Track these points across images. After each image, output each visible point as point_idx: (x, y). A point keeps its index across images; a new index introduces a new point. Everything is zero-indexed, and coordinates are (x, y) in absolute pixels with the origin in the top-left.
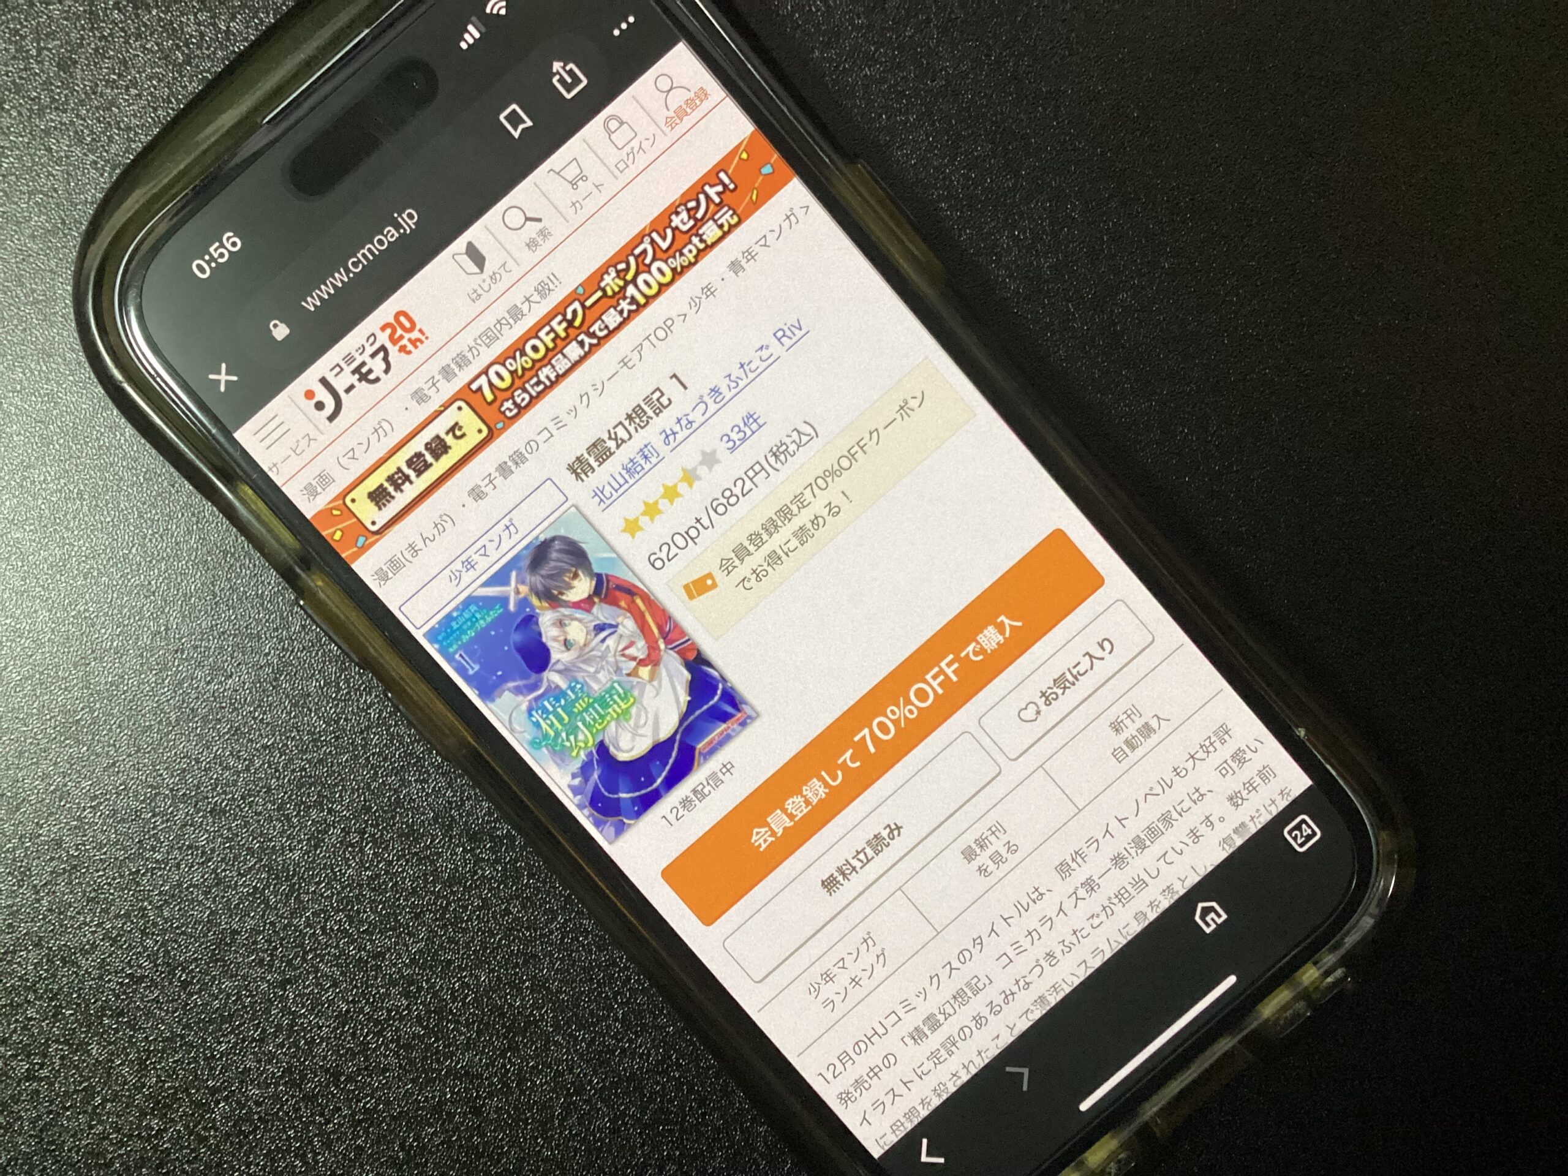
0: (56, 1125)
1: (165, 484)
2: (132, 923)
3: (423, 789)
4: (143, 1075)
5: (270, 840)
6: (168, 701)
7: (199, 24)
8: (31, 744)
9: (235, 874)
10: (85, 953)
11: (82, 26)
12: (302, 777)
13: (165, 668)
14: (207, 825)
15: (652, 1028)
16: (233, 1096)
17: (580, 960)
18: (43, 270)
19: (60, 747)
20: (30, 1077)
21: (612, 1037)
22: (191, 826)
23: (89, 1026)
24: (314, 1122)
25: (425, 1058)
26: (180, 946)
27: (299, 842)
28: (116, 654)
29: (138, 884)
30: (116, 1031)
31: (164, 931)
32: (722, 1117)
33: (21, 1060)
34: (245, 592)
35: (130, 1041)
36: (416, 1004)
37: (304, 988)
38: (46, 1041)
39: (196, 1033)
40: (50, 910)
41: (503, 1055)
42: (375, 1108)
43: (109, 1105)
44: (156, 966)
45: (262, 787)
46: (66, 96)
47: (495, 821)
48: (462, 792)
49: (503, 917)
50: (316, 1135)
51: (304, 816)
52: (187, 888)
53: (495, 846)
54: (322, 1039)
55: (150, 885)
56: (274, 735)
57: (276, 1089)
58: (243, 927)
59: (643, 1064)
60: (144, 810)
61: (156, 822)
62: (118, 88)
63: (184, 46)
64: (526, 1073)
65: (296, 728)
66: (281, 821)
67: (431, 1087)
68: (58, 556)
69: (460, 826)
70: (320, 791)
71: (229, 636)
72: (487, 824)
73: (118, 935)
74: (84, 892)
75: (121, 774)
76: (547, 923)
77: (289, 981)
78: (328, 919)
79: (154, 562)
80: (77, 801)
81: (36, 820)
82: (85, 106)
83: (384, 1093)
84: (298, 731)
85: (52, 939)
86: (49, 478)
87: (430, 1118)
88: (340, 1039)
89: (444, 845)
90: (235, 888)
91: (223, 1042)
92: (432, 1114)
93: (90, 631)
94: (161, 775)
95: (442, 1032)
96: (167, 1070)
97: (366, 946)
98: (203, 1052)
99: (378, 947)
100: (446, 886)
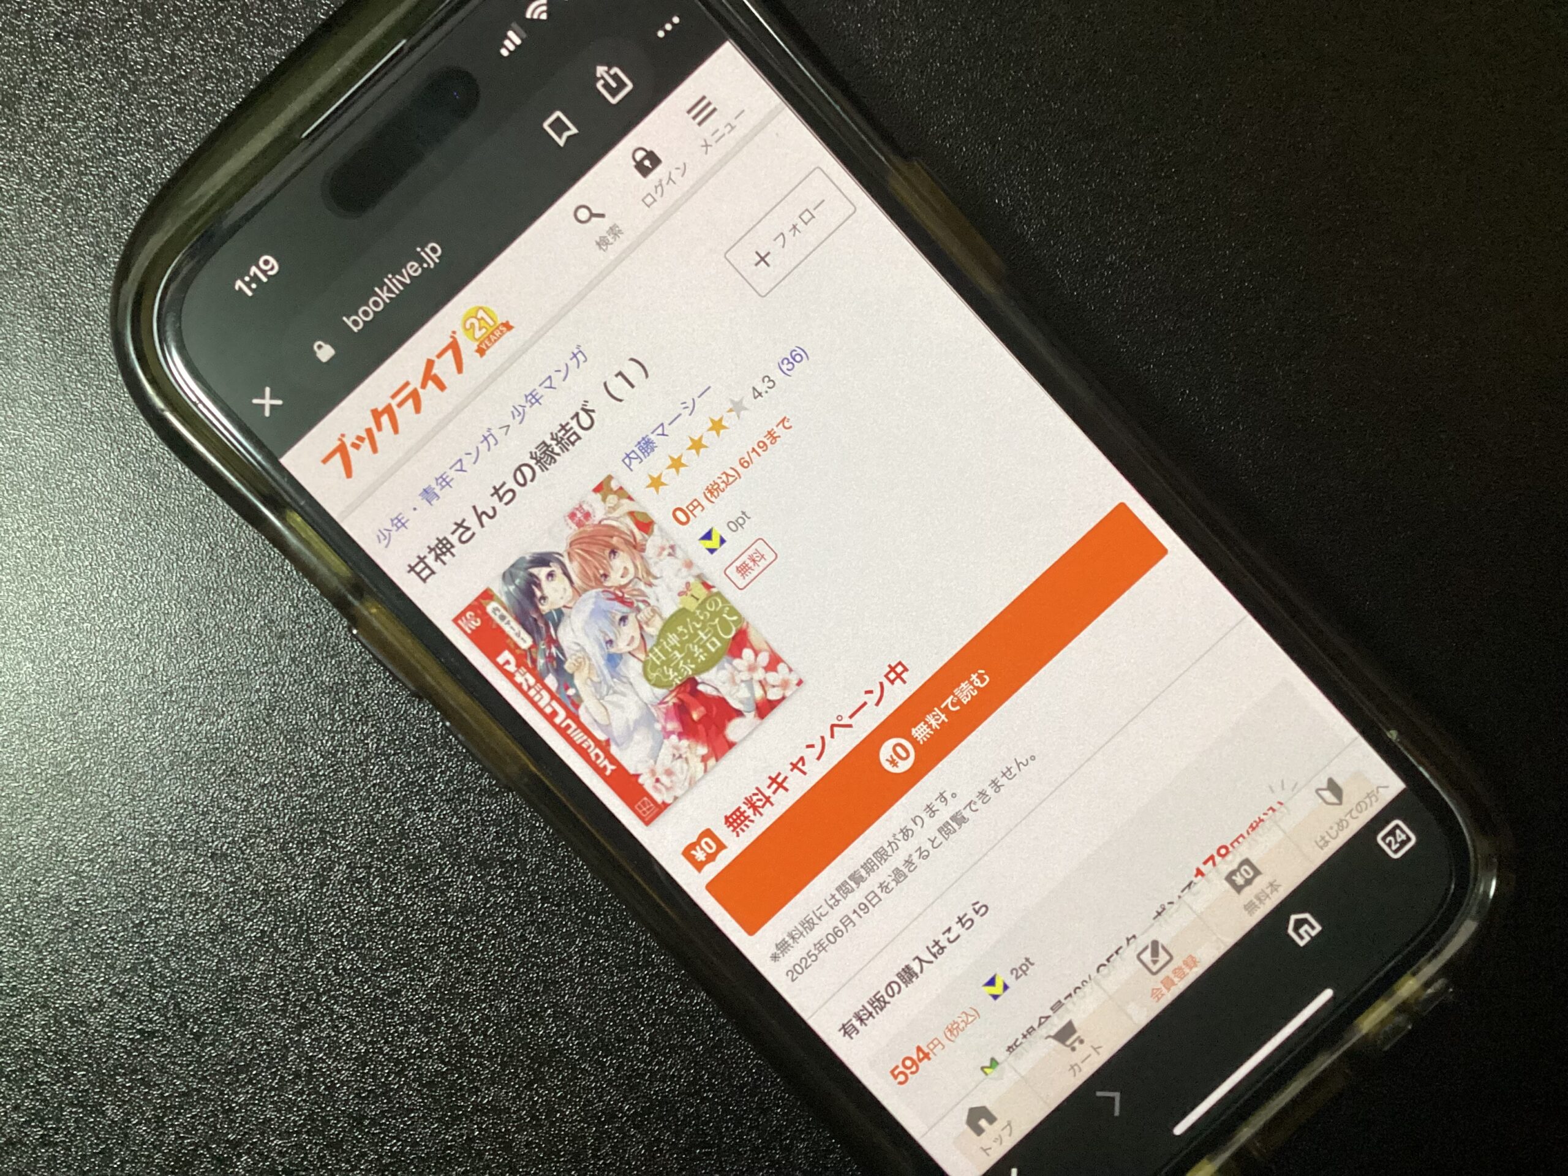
1: (142, 523)
2: (140, 977)
3: (428, 818)
4: (162, 1134)
5: (275, 882)
6: (160, 745)
7: (143, 50)
8: (23, 799)
9: (241, 918)
10: (93, 1010)
11: (24, 60)
12: (303, 814)
13: (156, 712)
14: (209, 870)
15: (679, 1048)
16: (256, 1148)
17: (601, 983)
19: (53, 801)
20: (45, 1141)
21: (641, 1061)
22: (192, 872)
23: (102, 1087)
25: (451, 1095)
26: (189, 997)
27: (305, 881)
28: (104, 700)
29: (142, 936)
30: (131, 1089)
31: (171, 984)
33: (34, 1127)
34: (231, 629)
35: (145, 1099)
36: (436, 1040)
37: (320, 1031)
38: (60, 1105)
39: (213, 1085)
40: (53, 969)
41: (529, 1087)
42: (402, 1150)
44: (167, 1019)
45: (263, 828)
46: (13, 132)
47: (506, 845)
48: (468, 819)
49: (519, 944)
51: (307, 855)
52: (193, 937)
53: (506, 871)
54: (343, 1083)
55: (154, 937)
56: (270, 773)
57: (299, 1138)
58: (253, 973)
59: (675, 1087)
60: (143, 859)
61: (156, 871)
62: (64, 122)
63: (129, 73)
64: (555, 1104)
65: (293, 764)
66: (285, 861)
67: (458, 1125)
68: (37, 605)
69: (469, 853)
70: (322, 828)
71: (217, 674)
72: (496, 849)
73: (126, 990)
74: (88, 948)
75: (117, 825)
76: (565, 948)
77: (304, 1026)
78: (340, 959)
79: (136, 603)
80: (74, 855)
81: (33, 878)
82: (33, 141)
83: (411, 1135)
84: (295, 767)
85: (58, 999)
86: (23, 526)
87: (459, 1157)
88: (361, 1081)
89: (453, 873)
90: (242, 934)
91: (240, 1093)
92: (461, 1153)
93: (76, 680)
94: (158, 822)
95: (466, 1068)
96: (185, 1126)
97: (380, 984)
98: (221, 1105)
99: (392, 984)
100: (458, 916)
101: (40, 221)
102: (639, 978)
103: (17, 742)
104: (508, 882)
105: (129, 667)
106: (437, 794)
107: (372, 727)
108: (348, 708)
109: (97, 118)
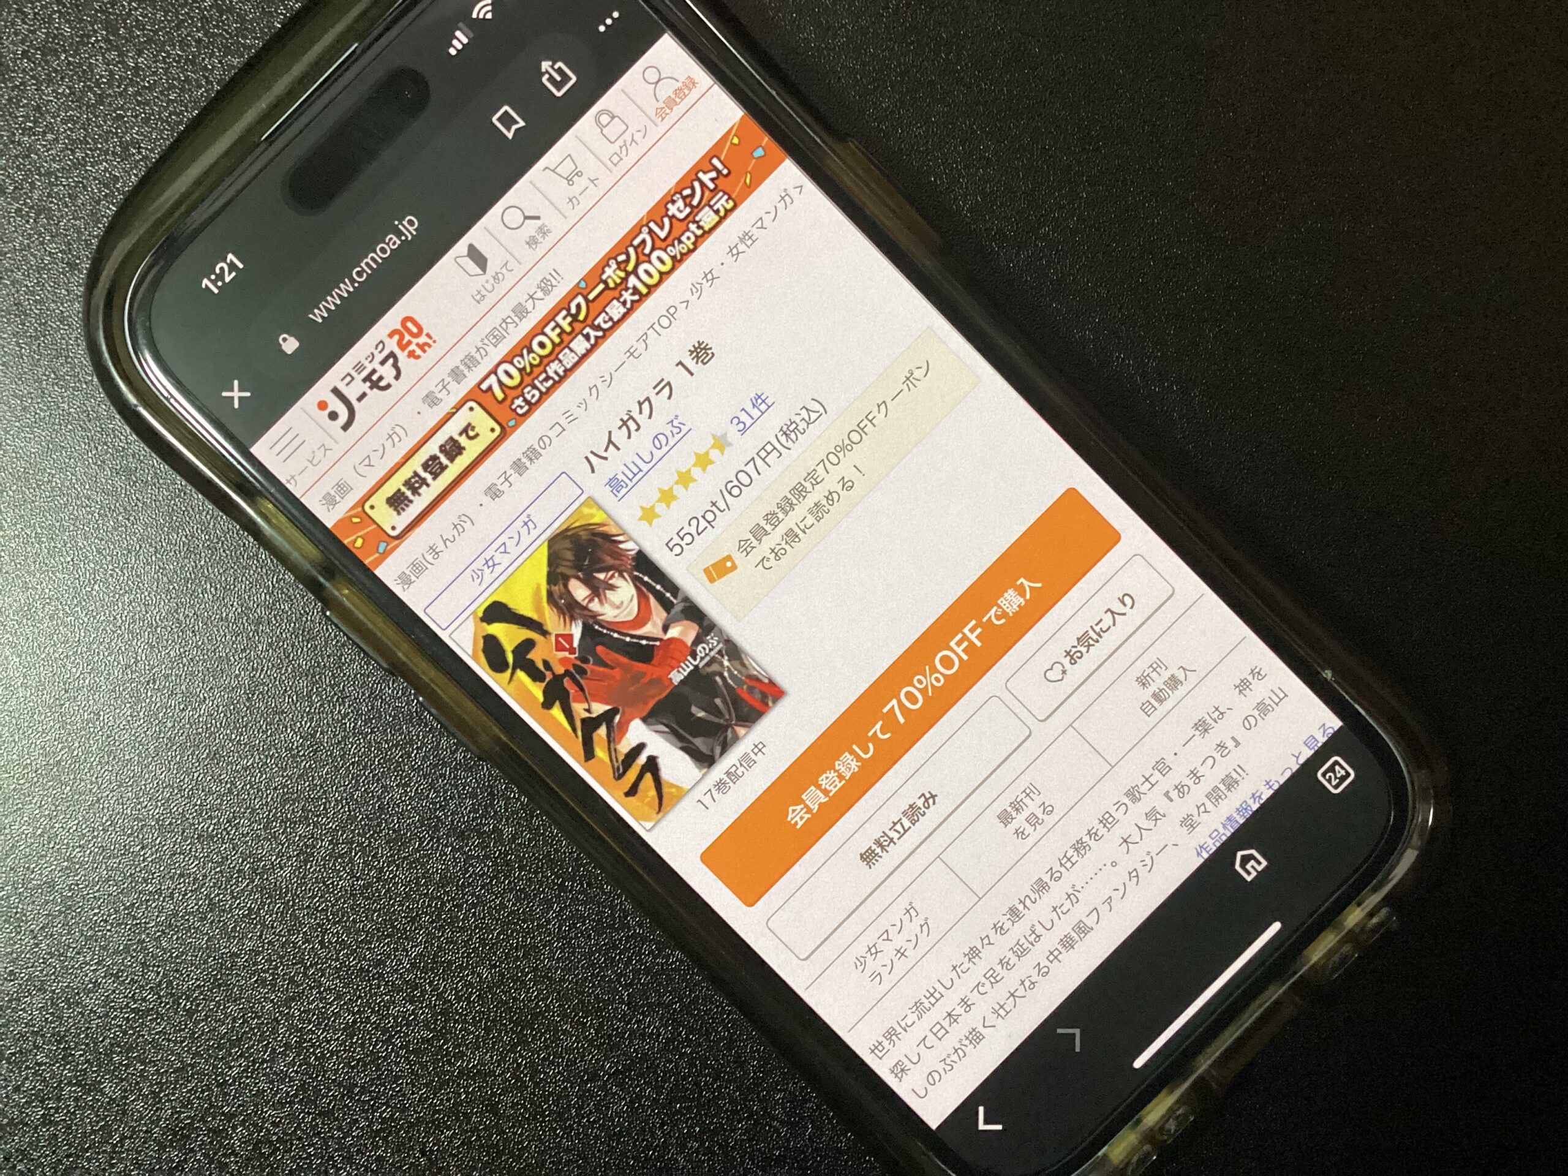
1: (120, 518)
2: (132, 957)
3: (406, 793)
4: (158, 1109)
5: (260, 860)
6: (145, 732)
7: (108, 64)
8: (14, 790)
9: (228, 897)
10: (88, 992)
12: (285, 794)
13: (139, 700)
14: (196, 851)
15: (658, 1006)
16: (250, 1119)
17: (579, 946)
19: (44, 790)
20: (46, 1120)
21: (620, 1020)
22: (180, 854)
23: (99, 1066)
24: (332, 1137)
25: (436, 1061)
26: (182, 975)
27: (288, 859)
28: (89, 691)
29: (135, 918)
30: (127, 1066)
31: (163, 962)
32: (738, 1088)
34: (210, 617)
35: (141, 1076)
36: (421, 1008)
37: (308, 1004)
38: (59, 1085)
39: (206, 1061)
40: (49, 954)
41: (513, 1050)
42: (392, 1116)
43: (128, 1142)
45: (247, 808)
47: (482, 816)
48: (445, 792)
49: (497, 911)
50: (336, 1150)
51: (291, 833)
52: (183, 917)
53: (483, 842)
54: (332, 1053)
55: (146, 918)
56: (252, 755)
57: (292, 1108)
58: (242, 950)
59: (654, 1044)
60: (132, 843)
61: (144, 854)
62: (35, 135)
63: (95, 86)
64: (538, 1065)
65: (274, 746)
66: (269, 840)
67: (445, 1090)
69: (447, 826)
70: (303, 806)
71: (198, 662)
72: (473, 821)
73: (119, 970)
74: (81, 932)
75: (106, 811)
76: (543, 914)
77: (293, 999)
78: (325, 932)
79: (117, 596)
80: (65, 841)
81: (27, 865)
83: (399, 1101)
84: (276, 749)
85: (54, 982)
87: (448, 1120)
88: (349, 1051)
89: (432, 846)
90: (230, 911)
91: (234, 1066)
92: (449, 1117)
93: (61, 672)
94: (146, 807)
95: (451, 1033)
96: (181, 1101)
97: (365, 956)
98: (215, 1079)
99: (377, 955)
100: (438, 887)
101: (14, 232)
102: (616, 940)
103: (7, 734)
104: (486, 852)
105: (113, 657)
106: (415, 770)
107: (349, 707)
108: (325, 689)
109: (66, 130)
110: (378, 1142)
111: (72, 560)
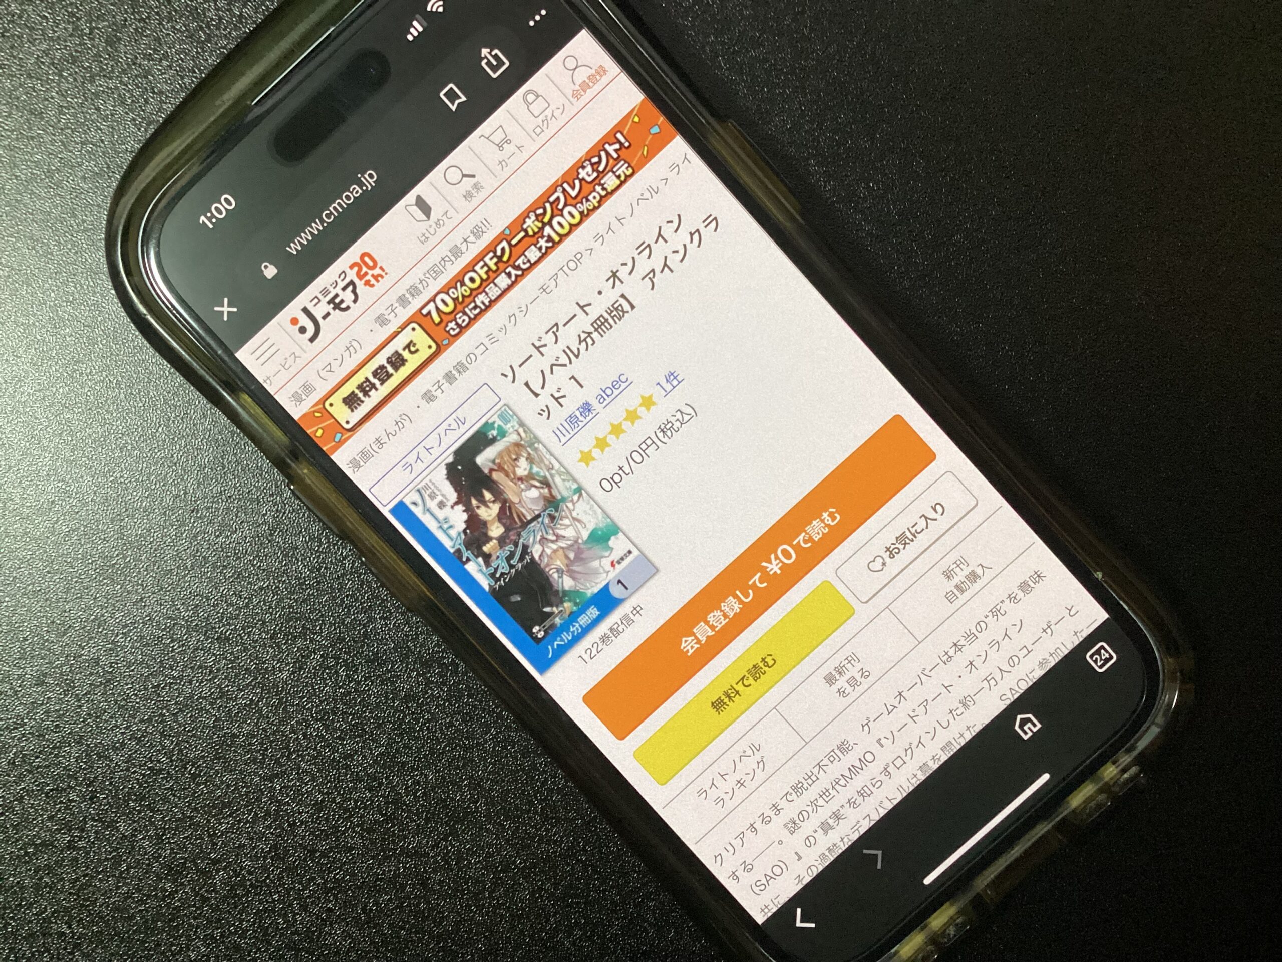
0: (91, 885)
2: (154, 727)
3: (386, 624)
4: (160, 848)
5: (264, 663)
6: (185, 550)
8: (76, 582)
9: (235, 689)
10: (115, 749)
11: (125, 10)
12: (290, 614)
13: (183, 524)
14: (214, 649)
15: (564, 820)
16: (231, 866)
17: (508, 764)
18: (92, 205)
19: (99, 585)
20: (71, 846)
21: (532, 827)
22: (201, 650)
23: (117, 808)
24: (294, 888)
25: (384, 840)
26: (191, 745)
27: (287, 665)
28: (145, 512)
29: (159, 696)
30: (139, 812)
33: (62, 834)
34: (248, 465)
35: (150, 820)
36: (377, 796)
37: (288, 781)
38: (84, 819)
39: (202, 815)
40: (88, 715)
41: (445, 839)
42: (343, 878)
43: (132, 871)
44: (172, 761)
45: (259, 620)
46: (112, 66)
47: (443, 652)
48: (417, 628)
49: (447, 728)
50: (295, 899)
51: (291, 645)
52: (198, 699)
53: (442, 671)
54: (302, 823)
55: (168, 697)
56: (268, 579)
57: (265, 862)
58: (241, 732)
59: (557, 849)
60: (165, 637)
61: (173, 646)
62: (153, 60)
63: (206, 27)
64: (463, 854)
65: (286, 574)
66: (273, 648)
67: (388, 863)
68: (100, 433)
69: (415, 655)
70: (305, 624)
71: (234, 500)
72: (436, 654)
73: (142, 735)
74: (116, 701)
75: (147, 608)
76: (482, 734)
77: (277, 776)
78: (309, 726)
79: (176, 439)
80: (112, 628)
81: (79, 643)
82: (127, 74)
83: (351, 867)
84: (288, 576)
85: (90, 738)
86: (94, 371)
87: (387, 888)
88: (316, 822)
89: (401, 669)
90: (236, 701)
91: (223, 823)
92: (388, 885)
93: (124, 494)
94: (179, 609)
95: (397, 819)
96: (179, 844)
97: (338, 749)
98: (207, 831)
99: (347, 750)
100: (402, 702)
102: (537, 763)
104: (443, 680)
105: (167, 487)
106: (395, 607)
109: (178, 60)
110: (329, 897)
111: (144, 406)
